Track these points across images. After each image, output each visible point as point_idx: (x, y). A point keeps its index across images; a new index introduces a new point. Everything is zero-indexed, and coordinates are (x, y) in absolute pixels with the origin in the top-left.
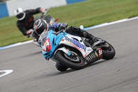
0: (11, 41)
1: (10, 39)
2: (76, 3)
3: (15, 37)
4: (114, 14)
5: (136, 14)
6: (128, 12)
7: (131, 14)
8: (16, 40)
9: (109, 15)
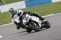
0: (2, 23)
1: (1, 23)
2: (30, 7)
3: (4, 22)
4: (47, 12)
5: (57, 12)
6: (53, 11)
7: (55, 12)
8: (4, 23)
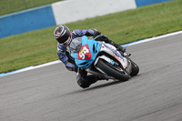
9: (35, 56)
